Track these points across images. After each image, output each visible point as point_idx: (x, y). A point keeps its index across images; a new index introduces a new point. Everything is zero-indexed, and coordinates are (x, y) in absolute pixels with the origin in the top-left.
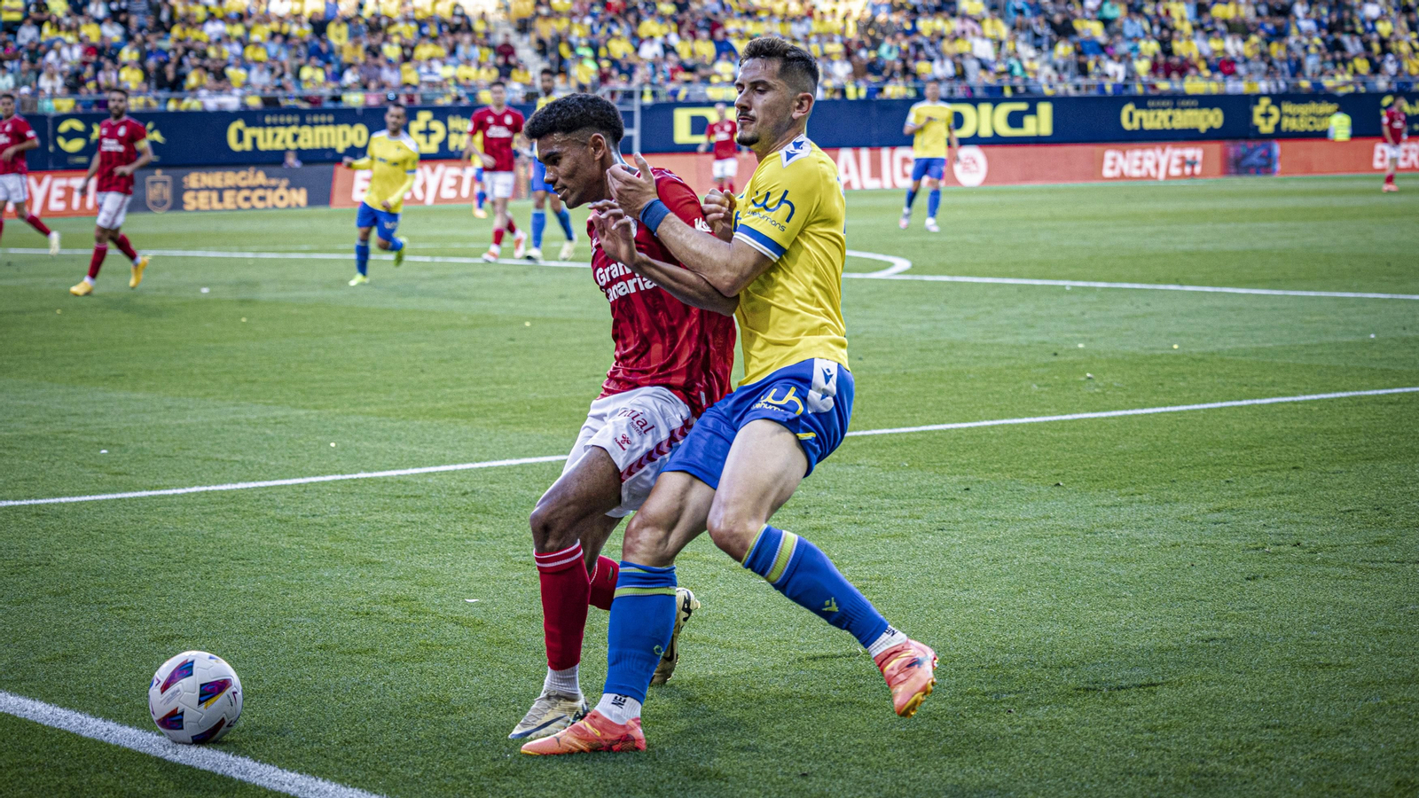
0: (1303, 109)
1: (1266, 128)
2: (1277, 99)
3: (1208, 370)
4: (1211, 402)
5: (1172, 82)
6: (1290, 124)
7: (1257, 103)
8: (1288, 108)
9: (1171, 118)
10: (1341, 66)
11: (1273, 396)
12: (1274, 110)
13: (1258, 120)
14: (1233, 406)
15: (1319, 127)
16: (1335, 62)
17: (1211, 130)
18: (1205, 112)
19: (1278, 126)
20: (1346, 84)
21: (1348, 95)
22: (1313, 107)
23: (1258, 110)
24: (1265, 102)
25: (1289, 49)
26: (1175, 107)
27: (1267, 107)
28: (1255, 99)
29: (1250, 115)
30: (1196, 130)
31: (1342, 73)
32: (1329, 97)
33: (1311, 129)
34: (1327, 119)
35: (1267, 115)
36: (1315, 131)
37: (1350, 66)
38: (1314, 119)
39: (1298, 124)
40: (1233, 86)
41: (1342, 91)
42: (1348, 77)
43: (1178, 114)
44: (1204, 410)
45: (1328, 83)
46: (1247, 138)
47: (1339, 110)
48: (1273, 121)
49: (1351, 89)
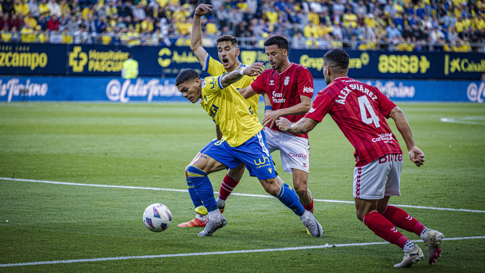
0: (104, 56)
1: (78, 68)
2: (86, 48)
3: (29, 238)
4: (30, 261)
5: (13, 35)
6: (94, 66)
7: (72, 50)
8: (93, 54)
9: (10, 59)
10: (131, 27)
11: (75, 258)
12: (83, 55)
13: (72, 63)
14: (46, 264)
15: (115, 69)
16: (127, 24)
17: (38, 68)
18: (35, 55)
19: (86, 67)
20: (134, 39)
21: (135, 47)
22: (111, 55)
23: (72, 56)
24: (77, 49)
25: (96, 13)
26: (13, 51)
27: (79, 53)
28: (71, 47)
29: (67, 59)
30: (28, 68)
31: (132, 32)
32: (123, 48)
33: (109, 70)
34: (120, 63)
35: (78, 59)
36: (112, 72)
37: (138, 26)
38: (112, 63)
39: (100, 66)
40: (56, 38)
41: (132, 44)
42: (136, 35)
43: (16, 56)
44: (25, 266)
45: (124, 38)
46: (64, 75)
47: (129, 57)
48: (83, 63)
49: (138, 43)
